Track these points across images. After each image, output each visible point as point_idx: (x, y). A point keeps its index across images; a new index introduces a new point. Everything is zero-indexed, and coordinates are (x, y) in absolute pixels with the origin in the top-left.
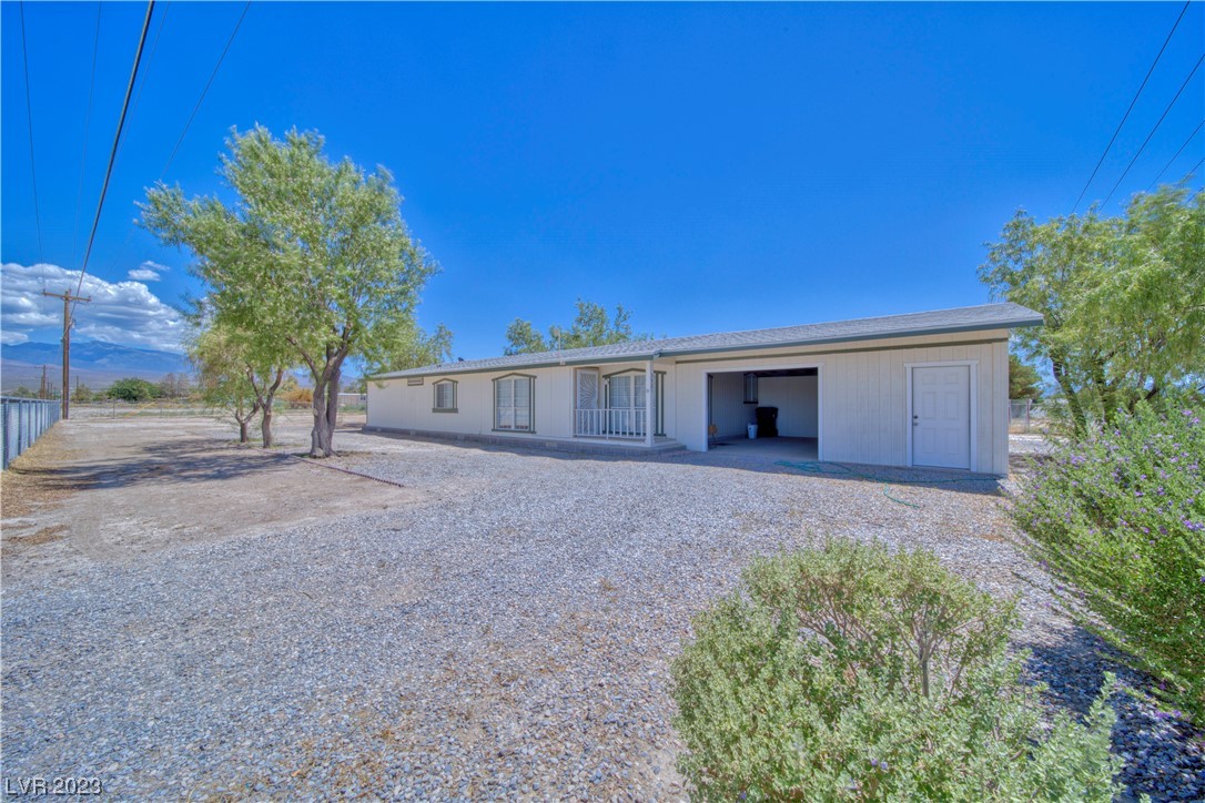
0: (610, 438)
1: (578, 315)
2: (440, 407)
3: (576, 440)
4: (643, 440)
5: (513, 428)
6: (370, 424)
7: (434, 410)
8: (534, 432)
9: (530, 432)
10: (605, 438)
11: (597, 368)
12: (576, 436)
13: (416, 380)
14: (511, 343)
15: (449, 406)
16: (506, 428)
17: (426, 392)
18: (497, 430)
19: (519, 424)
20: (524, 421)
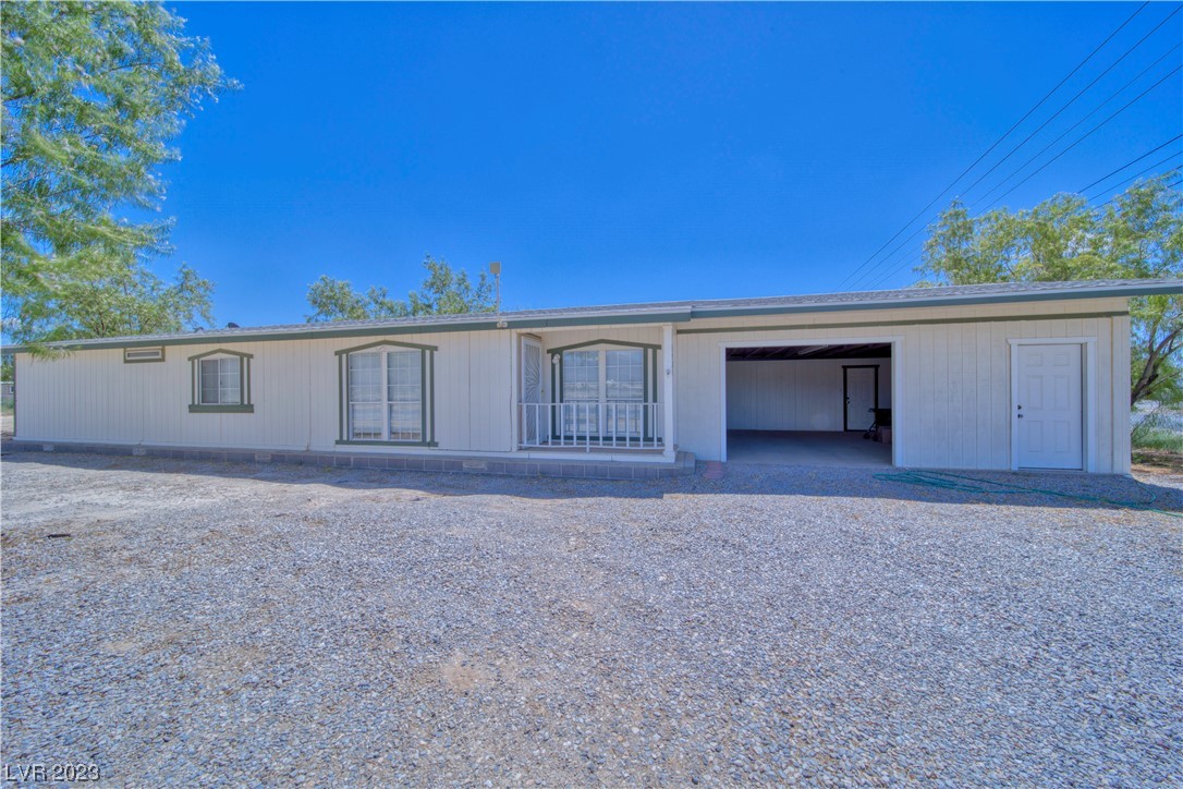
0: (592, 450)
1: (430, 279)
2: (206, 400)
3: (524, 455)
4: (660, 452)
5: (385, 437)
6: (21, 437)
7: (193, 408)
8: (433, 444)
9: (424, 443)
10: (584, 450)
11: (538, 337)
12: (521, 449)
13: (147, 352)
14: (317, 310)
15: (232, 397)
16: (371, 438)
17: (175, 374)
18: (348, 442)
19: (398, 425)
20: (409, 421)
